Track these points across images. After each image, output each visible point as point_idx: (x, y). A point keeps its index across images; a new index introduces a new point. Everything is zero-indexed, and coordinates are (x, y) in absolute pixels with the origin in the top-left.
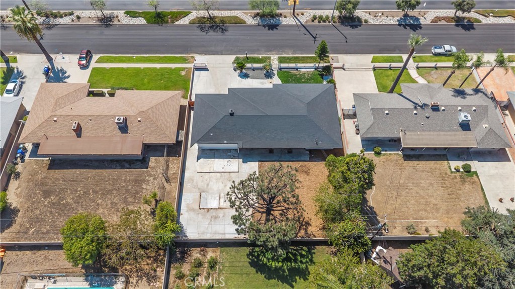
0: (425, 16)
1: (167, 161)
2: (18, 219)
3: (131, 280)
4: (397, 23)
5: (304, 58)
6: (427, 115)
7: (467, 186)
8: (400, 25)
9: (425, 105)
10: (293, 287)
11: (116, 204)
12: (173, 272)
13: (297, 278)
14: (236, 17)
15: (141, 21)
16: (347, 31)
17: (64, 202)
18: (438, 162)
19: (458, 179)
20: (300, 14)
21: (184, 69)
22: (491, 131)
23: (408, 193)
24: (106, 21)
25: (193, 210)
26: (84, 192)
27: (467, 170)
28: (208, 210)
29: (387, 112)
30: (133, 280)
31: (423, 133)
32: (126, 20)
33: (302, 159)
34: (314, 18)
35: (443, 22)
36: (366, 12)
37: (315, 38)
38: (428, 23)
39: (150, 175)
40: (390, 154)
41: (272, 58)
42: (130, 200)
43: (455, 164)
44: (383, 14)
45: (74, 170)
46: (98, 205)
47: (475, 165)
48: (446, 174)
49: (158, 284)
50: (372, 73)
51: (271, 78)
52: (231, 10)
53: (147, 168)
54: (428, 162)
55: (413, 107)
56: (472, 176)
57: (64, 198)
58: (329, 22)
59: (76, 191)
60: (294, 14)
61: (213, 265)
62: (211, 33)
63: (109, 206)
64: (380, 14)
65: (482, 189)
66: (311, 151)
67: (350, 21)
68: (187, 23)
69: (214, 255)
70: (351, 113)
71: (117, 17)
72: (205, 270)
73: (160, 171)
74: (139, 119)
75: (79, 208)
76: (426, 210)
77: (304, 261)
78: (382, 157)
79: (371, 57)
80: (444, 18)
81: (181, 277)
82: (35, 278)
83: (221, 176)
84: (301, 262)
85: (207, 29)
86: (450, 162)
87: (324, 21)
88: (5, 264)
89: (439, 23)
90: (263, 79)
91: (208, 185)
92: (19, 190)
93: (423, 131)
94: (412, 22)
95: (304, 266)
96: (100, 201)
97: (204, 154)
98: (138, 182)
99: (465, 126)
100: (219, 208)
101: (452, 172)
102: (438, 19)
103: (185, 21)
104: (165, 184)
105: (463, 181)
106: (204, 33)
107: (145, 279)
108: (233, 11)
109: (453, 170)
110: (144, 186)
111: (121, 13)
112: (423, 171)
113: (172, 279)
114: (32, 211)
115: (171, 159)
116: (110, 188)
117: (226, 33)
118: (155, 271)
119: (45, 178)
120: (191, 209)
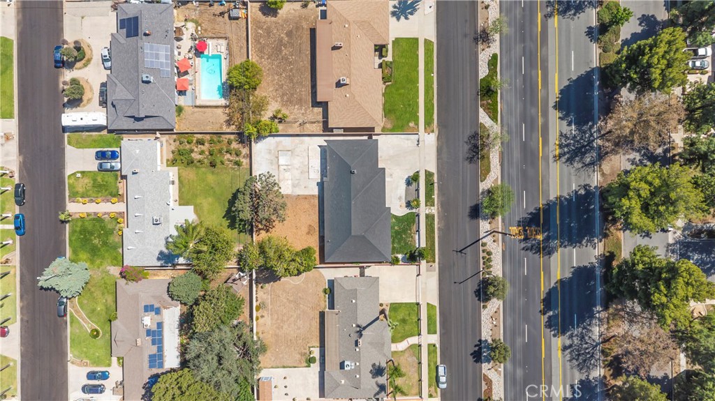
1: (318, 122)
4: (483, 339)
6: (352, 335)
8: (480, 341)
9: (361, 336)
12: (232, 137)
13: (229, 221)
15: (483, 72)
18: (318, 338)
20: (494, 238)
22: (338, 385)
27: (311, 361)
28: (277, 157)
29: (354, 301)
31: (337, 329)
34: (489, 253)
35: (484, 387)
37: (460, 251)
38: (483, 371)
40: (325, 301)
41: (432, 208)
43: (316, 353)
44: (496, 326)
47: (316, 367)
50: (414, 301)
53: (312, 106)
54: (318, 331)
55: (359, 323)
56: (306, 362)
58: (483, 268)
60: (494, 232)
64: (494, 323)
65: (295, 367)
68: (481, 120)
69: (244, 164)
71: (489, 47)
72: (234, 158)
73: (311, 117)
74: (348, 95)
76: (278, 319)
77: (241, 226)
78: (323, 294)
80: (490, 389)
83: (305, 166)
84: (240, 224)
87: (484, 263)
89: (483, 383)
90: (406, 199)
91: (298, 156)
94: (485, 354)
95: (237, 226)
99: (342, 366)
101: (310, 347)
102: (489, 382)
103: (484, 118)
106: (466, 140)
112: (310, 325)
115: (321, 124)
117: (466, 163)
120: (278, 144)
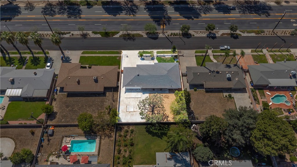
0: (218, 33)
1: (113, 94)
2: (58, 116)
3: (102, 137)
4: (206, 36)
5: (167, 51)
6: (214, 75)
7: (229, 103)
8: (207, 37)
9: (214, 71)
10: (162, 139)
11: (94, 110)
12: (117, 134)
14: (139, 34)
15: (99, 36)
16: (185, 39)
17: (74, 109)
18: (219, 93)
19: (226, 100)
20: (166, 32)
21: (118, 57)
22: (239, 81)
23: (206, 105)
24: (84, 36)
25: (124, 112)
26: (82, 106)
27: (230, 96)
28: (130, 112)
29: (198, 74)
30: (103, 137)
31: (213, 82)
32: (93, 36)
33: (166, 92)
34: (172, 34)
35: (226, 36)
36: (193, 31)
37: (172, 43)
38: (219, 36)
39: (107, 99)
40: (200, 90)
41: (154, 52)
42: (100, 108)
43: (226, 94)
44: (200, 32)
45: (77, 98)
46: (87, 110)
47: (233, 95)
48: (222, 98)
49: (112, 139)
50: (195, 58)
51: (154, 60)
52: (136, 31)
53: (105, 96)
54: (215, 94)
55: (209, 72)
56: (231, 99)
57: (74, 108)
58: (178, 36)
59: (79, 105)
60: (163, 32)
61: (132, 132)
62: (129, 41)
63: (92, 111)
64: (199, 32)
65: (235, 104)
66: (169, 89)
67: (186, 35)
68: (118, 36)
69: (133, 128)
70: (185, 74)
71: (89, 34)
72: (129, 134)
73: (111, 97)
74: (102, 77)
75: (80, 112)
76: (213, 112)
78: (197, 92)
79: (195, 51)
80: (226, 34)
81: (120, 136)
82: (66, 137)
83: (134, 99)
85: (127, 39)
86: (224, 93)
87: (176, 36)
88: (55, 132)
89: (224, 36)
90: (150, 60)
91: (129, 103)
92: (56, 105)
93: (213, 81)
94: (212, 35)
96: (88, 109)
97: (127, 91)
98: (102, 102)
99: (229, 79)
100: (134, 111)
101: (224, 97)
102: (223, 34)
103: (117, 36)
104: (113, 102)
105: (228, 100)
106: (126, 41)
107: (107, 137)
108: (138, 31)
109: (225, 96)
110: (105, 103)
111: (90, 32)
112: (213, 97)
113: (117, 137)
114: (62, 113)
115: (115, 93)
116: (92, 104)
117: (135, 41)
118: (111, 134)
119: (66, 100)
120: (123, 112)
